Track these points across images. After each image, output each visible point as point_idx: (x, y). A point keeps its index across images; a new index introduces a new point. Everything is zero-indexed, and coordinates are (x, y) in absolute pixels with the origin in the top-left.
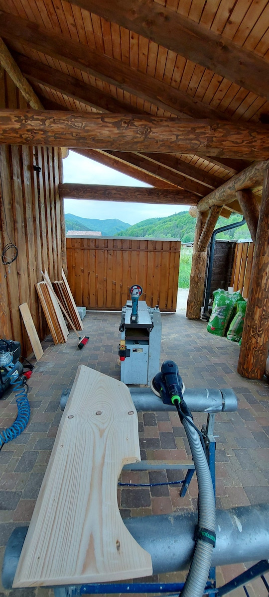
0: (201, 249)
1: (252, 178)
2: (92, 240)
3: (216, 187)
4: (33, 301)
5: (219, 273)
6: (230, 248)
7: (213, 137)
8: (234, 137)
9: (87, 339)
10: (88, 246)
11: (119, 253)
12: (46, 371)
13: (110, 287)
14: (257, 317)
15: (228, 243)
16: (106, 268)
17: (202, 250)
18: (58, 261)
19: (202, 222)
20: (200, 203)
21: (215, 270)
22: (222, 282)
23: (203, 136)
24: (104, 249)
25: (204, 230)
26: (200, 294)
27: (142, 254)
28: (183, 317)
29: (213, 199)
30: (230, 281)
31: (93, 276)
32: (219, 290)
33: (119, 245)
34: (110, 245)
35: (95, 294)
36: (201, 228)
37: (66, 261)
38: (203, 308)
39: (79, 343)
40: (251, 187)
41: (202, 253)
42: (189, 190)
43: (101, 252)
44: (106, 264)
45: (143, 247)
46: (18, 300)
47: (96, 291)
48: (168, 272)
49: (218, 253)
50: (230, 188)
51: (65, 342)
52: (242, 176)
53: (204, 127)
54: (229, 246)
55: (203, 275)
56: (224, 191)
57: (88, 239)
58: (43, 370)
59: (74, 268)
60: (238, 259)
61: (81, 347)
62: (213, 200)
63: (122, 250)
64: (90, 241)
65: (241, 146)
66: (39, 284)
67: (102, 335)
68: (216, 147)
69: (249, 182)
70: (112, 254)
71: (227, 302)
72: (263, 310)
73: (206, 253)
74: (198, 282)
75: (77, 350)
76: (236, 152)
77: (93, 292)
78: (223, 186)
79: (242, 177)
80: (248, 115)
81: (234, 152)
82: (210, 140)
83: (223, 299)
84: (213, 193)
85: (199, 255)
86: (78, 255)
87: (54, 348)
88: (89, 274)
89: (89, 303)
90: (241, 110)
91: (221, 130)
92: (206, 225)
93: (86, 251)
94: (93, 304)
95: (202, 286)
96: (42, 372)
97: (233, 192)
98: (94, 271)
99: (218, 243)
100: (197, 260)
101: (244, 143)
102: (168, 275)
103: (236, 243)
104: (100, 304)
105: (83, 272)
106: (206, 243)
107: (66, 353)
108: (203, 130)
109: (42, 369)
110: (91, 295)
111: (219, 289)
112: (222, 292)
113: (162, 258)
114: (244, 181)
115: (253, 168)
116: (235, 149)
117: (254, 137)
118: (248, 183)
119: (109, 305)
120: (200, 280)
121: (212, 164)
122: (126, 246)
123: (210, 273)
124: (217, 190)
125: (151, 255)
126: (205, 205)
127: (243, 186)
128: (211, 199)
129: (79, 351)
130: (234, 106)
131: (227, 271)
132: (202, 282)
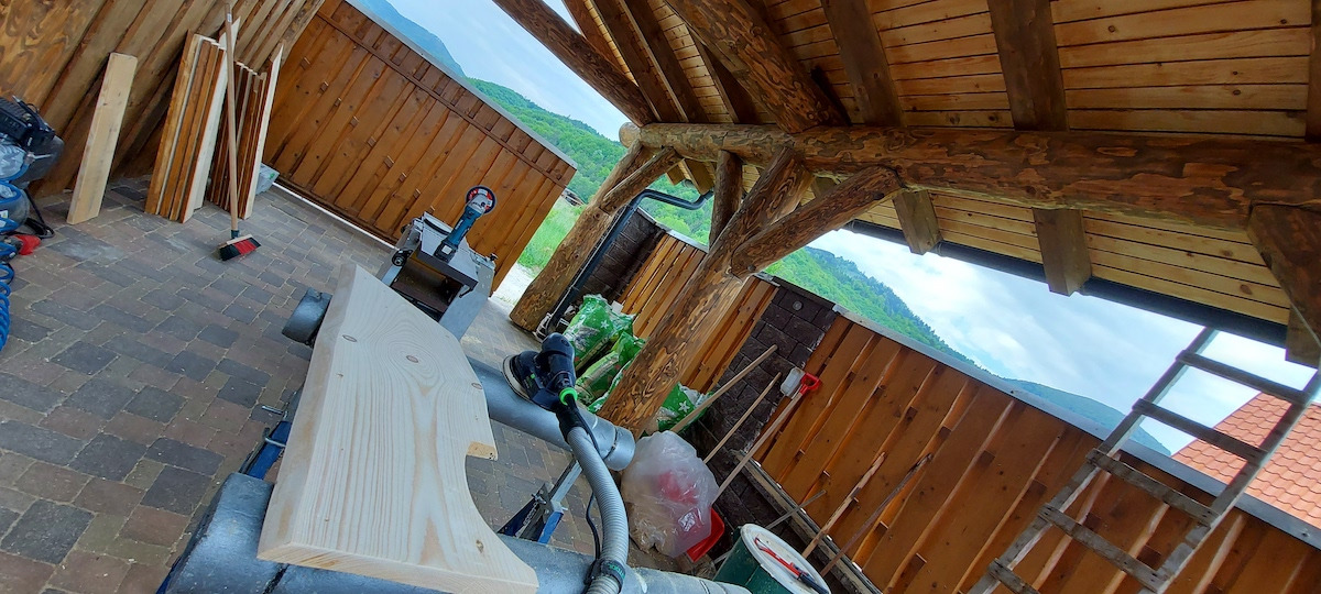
0: (607, 206)
1: (757, 146)
2: (394, 41)
3: (692, 121)
4: (155, 65)
5: (610, 268)
6: (651, 236)
7: (748, 42)
8: (773, 68)
9: (253, 244)
10: (375, 47)
11: (439, 110)
12: (89, 263)
13: (371, 165)
14: (655, 366)
15: (653, 225)
16: (388, 120)
17: (608, 208)
18: (278, 22)
19: (633, 162)
20: (650, 128)
21: (607, 259)
22: (608, 287)
23: (736, 29)
24: (412, 79)
25: (632, 176)
26: (560, 286)
27: (489, 145)
28: (500, 314)
29: (678, 136)
30: (621, 293)
31: (344, 115)
32: (599, 297)
33: (449, 94)
34: (429, 81)
35: (321, 158)
36: (626, 171)
37: (296, 38)
38: (549, 316)
39: (229, 243)
40: (745, 158)
41: (605, 214)
42: (643, 93)
43: (398, 80)
44: (392, 112)
45: (499, 131)
46: (120, 34)
47: (330, 156)
48: (520, 209)
49: (629, 233)
50: (714, 137)
51: (180, 219)
52: (743, 133)
53: (744, 17)
54: (652, 231)
55: (584, 254)
56: (702, 136)
57: (385, 33)
58: (83, 256)
59: (305, 67)
60: (656, 262)
61: (227, 254)
62: (675, 138)
63: (451, 109)
64: (388, 39)
65: (774, 89)
66: (202, 38)
67: (300, 257)
68: (742, 61)
69: (749, 148)
70: (423, 100)
71: (605, 325)
72: (672, 360)
73: (611, 218)
74: (568, 262)
75: (214, 256)
76: (762, 92)
77: (320, 149)
78: (705, 126)
79: (743, 135)
80: (803, 51)
81: (760, 87)
82: (742, 43)
83: (600, 316)
84: (682, 127)
85: (598, 216)
86: (335, 48)
87: (138, 219)
88: (336, 106)
89: (293, 170)
90: (798, 38)
91: (763, 43)
92: (639, 171)
93: (361, 53)
94: (303, 175)
95: (571, 273)
96: (76, 259)
97: (715, 148)
98: (355, 108)
99: (639, 215)
100: (588, 220)
101: (779, 87)
102: (517, 216)
103: (664, 233)
104: (322, 188)
105: (322, 90)
106: (621, 202)
107: (174, 249)
108: (741, 21)
109: (75, 251)
110: (310, 156)
111: (600, 295)
112: (601, 303)
113: (524, 178)
114: (740, 142)
115: (766, 131)
116: (764, 85)
117: (795, 90)
118: (745, 148)
119: (344, 202)
120: (574, 260)
121: (708, 81)
122: (466, 105)
123: (596, 259)
124: (690, 126)
125: (505, 158)
126: (654, 136)
127: (736, 148)
128: (673, 134)
129: (218, 264)
130: (794, 24)
131: (624, 273)
132: (576, 267)
